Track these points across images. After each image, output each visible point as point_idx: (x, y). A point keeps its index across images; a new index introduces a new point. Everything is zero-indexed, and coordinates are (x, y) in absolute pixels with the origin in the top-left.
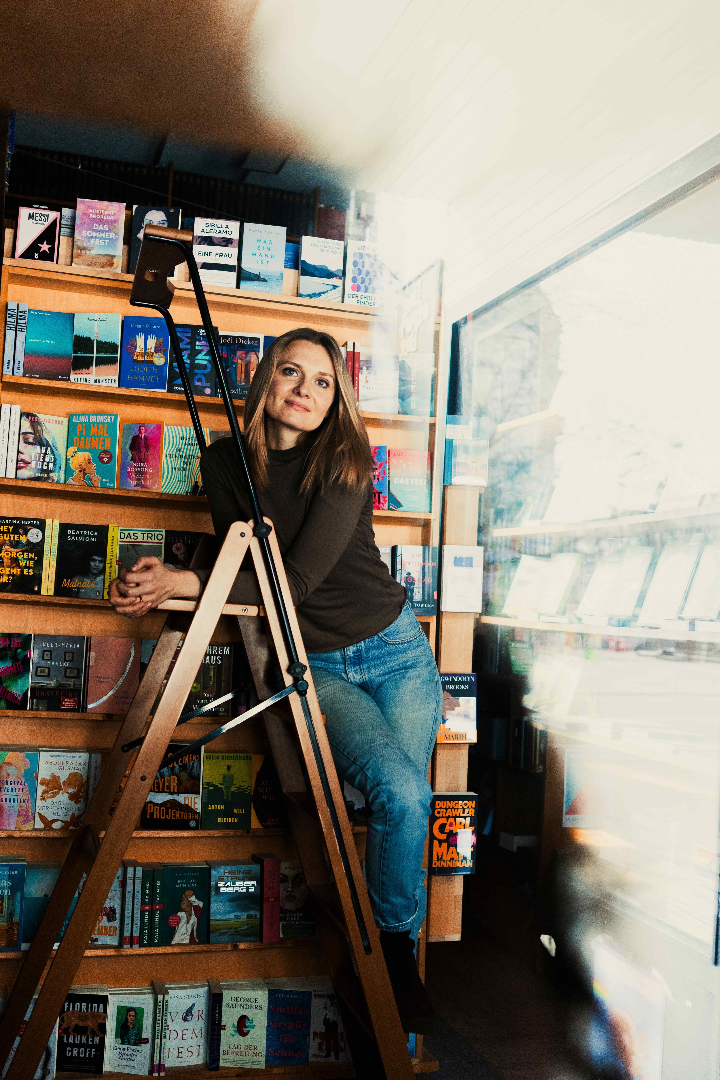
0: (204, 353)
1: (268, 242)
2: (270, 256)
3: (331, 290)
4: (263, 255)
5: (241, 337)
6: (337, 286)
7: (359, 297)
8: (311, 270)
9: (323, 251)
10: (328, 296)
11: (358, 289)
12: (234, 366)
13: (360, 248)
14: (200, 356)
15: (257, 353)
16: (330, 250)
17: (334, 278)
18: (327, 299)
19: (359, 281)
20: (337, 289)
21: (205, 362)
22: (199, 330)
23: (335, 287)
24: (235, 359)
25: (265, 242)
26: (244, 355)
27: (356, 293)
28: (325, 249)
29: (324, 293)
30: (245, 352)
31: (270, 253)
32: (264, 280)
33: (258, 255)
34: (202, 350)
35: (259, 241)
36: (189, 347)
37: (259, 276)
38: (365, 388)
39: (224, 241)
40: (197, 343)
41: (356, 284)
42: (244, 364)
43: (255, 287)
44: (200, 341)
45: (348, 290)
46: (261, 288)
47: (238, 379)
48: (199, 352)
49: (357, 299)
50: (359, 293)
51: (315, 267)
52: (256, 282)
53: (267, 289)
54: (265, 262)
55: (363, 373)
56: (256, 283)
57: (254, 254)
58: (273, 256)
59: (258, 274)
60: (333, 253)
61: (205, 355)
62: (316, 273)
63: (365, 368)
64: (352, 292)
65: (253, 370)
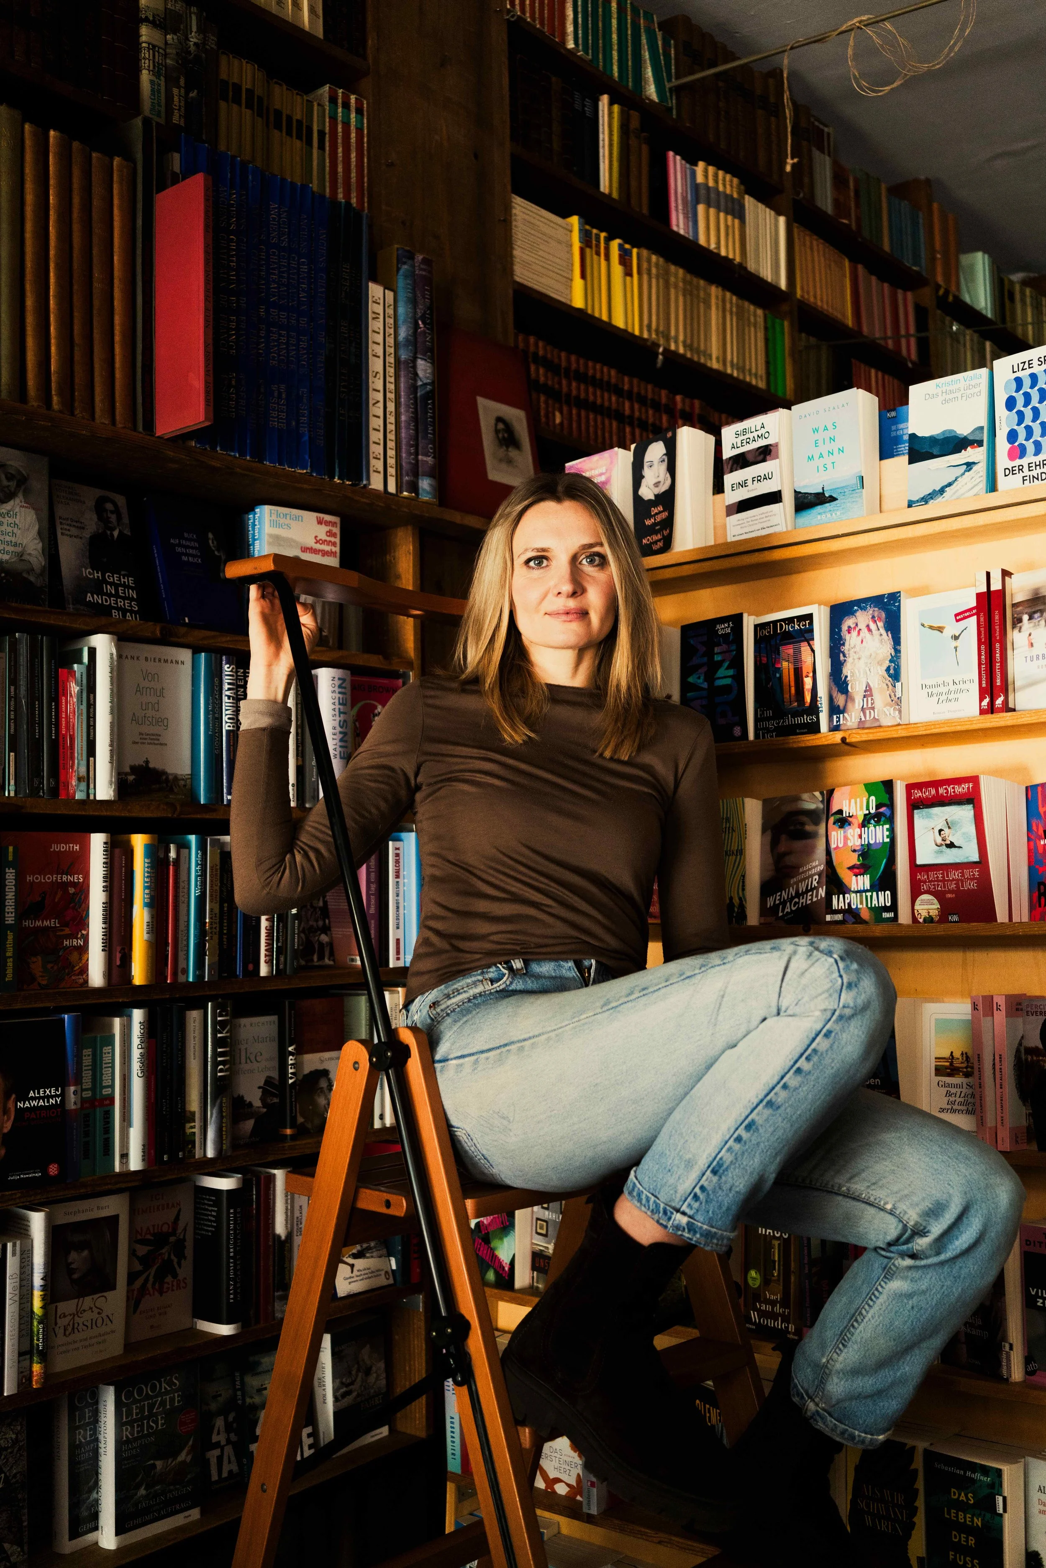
0: (726, 664)
1: (830, 427)
2: (836, 452)
3: (963, 474)
4: (825, 454)
5: (784, 620)
6: (974, 463)
7: (1026, 469)
8: (926, 448)
9: (946, 401)
10: (958, 487)
11: (1022, 452)
12: (778, 675)
13: (1016, 369)
14: (721, 672)
15: (811, 642)
16: (959, 395)
17: (969, 448)
18: (955, 497)
19: (1021, 439)
20: (975, 468)
21: (728, 681)
22: (718, 627)
23: (969, 465)
24: (779, 662)
25: (826, 429)
26: (791, 651)
27: (1018, 462)
28: (951, 396)
29: (950, 485)
30: (791, 646)
31: (834, 447)
32: (832, 499)
33: (816, 457)
34: (722, 661)
35: (816, 430)
36: (705, 659)
37: (823, 493)
38: (1028, 659)
39: (760, 454)
40: (716, 650)
41: (1016, 444)
42: (792, 667)
43: (819, 517)
44: (719, 645)
45: (1003, 461)
46: (829, 515)
47: (787, 696)
48: (720, 664)
49: (1022, 474)
50: (1024, 462)
51: (932, 440)
52: (819, 507)
53: (838, 513)
54: (829, 466)
55: (1023, 629)
56: (819, 509)
57: (810, 458)
58: (841, 450)
59: (821, 491)
60: (964, 398)
61: (727, 668)
62: (935, 451)
63: (1025, 617)
64: (1010, 464)
65: (807, 676)
